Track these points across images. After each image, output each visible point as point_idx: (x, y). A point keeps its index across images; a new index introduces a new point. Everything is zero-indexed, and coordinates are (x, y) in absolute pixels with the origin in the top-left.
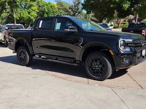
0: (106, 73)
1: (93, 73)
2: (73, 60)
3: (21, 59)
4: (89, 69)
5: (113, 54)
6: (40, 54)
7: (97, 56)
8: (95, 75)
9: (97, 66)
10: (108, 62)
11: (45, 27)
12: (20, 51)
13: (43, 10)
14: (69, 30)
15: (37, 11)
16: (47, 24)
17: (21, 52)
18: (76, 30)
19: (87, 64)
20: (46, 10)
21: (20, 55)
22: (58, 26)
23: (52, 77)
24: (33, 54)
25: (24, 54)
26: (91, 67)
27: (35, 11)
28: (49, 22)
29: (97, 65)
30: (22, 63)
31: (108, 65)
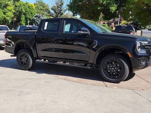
0: (123, 75)
1: (108, 76)
2: (84, 63)
3: (22, 63)
4: (104, 72)
5: (130, 56)
6: (45, 58)
7: (114, 59)
8: (111, 77)
9: (113, 69)
10: (125, 64)
12: (21, 54)
13: (20, 10)
14: (82, 32)
15: (14, 11)
17: (22, 56)
18: (89, 32)
19: (102, 67)
20: (24, 11)
21: (21, 59)
22: (67, 28)
23: (65, 81)
24: (37, 57)
25: (25, 57)
26: (106, 69)
27: (11, 11)
29: (113, 67)
30: (24, 67)
31: (126, 67)
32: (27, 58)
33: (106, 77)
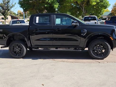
3: (15, 52)
5: (112, 39)
9: (99, 49)
11: (43, 22)
16: (45, 19)
19: (91, 49)
21: (14, 49)
22: (58, 21)
25: (19, 47)
28: (46, 18)
30: (17, 56)
32: (21, 48)
33: (95, 56)
